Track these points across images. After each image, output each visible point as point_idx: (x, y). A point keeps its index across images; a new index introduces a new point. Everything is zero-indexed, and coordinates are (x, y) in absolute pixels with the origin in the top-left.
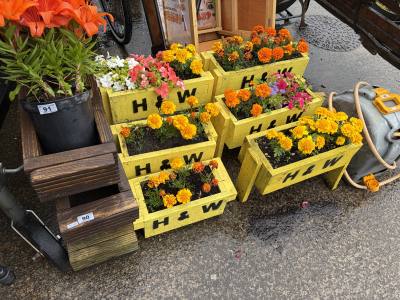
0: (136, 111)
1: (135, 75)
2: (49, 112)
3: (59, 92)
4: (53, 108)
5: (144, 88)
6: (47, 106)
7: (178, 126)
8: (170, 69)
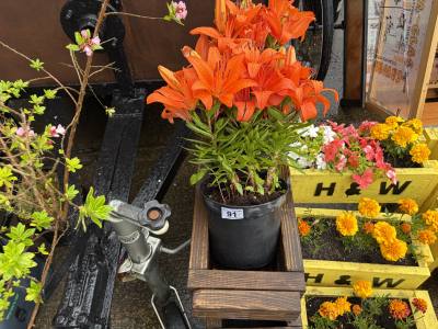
0: (317, 193)
1: (330, 154)
2: (233, 218)
3: (248, 188)
4: (240, 214)
5: (338, 171)
6: (232, 211)
7: (379, 239)
8: (379, 149)
